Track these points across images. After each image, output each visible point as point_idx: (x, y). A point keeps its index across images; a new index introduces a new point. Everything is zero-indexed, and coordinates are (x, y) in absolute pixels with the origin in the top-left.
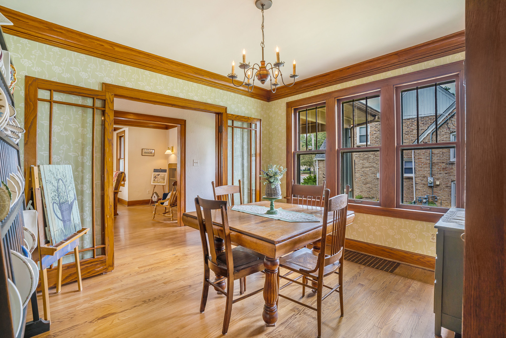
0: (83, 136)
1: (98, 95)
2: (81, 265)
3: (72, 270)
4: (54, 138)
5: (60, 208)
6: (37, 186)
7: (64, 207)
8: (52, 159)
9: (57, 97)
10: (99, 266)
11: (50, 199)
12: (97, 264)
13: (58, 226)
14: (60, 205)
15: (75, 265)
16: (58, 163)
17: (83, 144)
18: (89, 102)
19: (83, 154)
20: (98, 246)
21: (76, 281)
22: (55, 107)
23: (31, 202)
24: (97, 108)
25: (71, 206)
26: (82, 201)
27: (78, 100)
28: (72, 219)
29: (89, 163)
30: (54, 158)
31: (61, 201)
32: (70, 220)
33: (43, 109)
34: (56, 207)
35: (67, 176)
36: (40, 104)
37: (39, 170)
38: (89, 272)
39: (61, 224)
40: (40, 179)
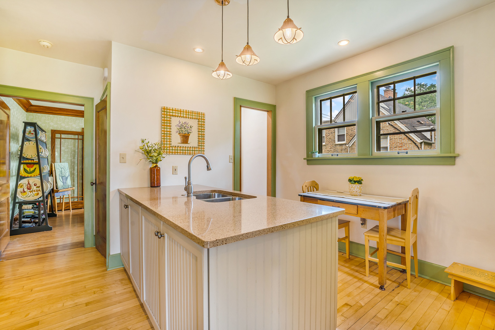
0: (74, 151)
1: (80, 134)
2: (71, 203)
3: (68, 205)
4: (62, 152)
5: (62, 178)
6: (54, 170)
7: (64, 178)
8: (61, 160)
9: (63, 136)
10: (80, 204)
11: (58, 175)
12: (79, 204)
13: (61, 184)
14: (62, 177)
15: (69, 203)
16: (64, 162)
17: (74, 154)
18: (76, 137)
19: (74, 158)
20: (80, 196)
21: (69, 209)
22: (62, 140)
23: (52, 175)
24: (80, 139)
25: (67, 178)
26: (74, 177)
27: (72, 136)
28: (67, 183)
29: (77, 162)
30: (62, 160)
31: (63, 176)
32: (66, 183)
33: (57, 142)
34: (60, 178)
35: (66, 167)
36: (56, 139)
37: (54, 165)
38: (76, 207)
39: (62, 184)
40: (55, 168)
